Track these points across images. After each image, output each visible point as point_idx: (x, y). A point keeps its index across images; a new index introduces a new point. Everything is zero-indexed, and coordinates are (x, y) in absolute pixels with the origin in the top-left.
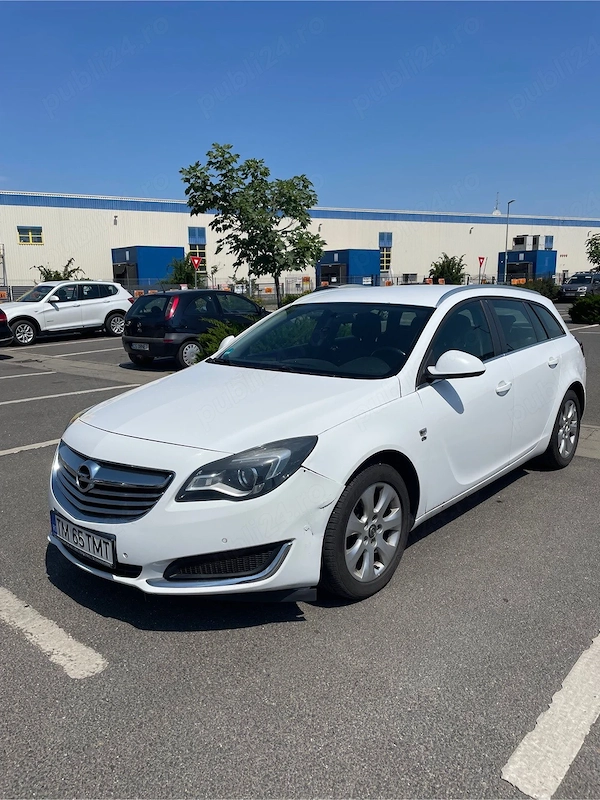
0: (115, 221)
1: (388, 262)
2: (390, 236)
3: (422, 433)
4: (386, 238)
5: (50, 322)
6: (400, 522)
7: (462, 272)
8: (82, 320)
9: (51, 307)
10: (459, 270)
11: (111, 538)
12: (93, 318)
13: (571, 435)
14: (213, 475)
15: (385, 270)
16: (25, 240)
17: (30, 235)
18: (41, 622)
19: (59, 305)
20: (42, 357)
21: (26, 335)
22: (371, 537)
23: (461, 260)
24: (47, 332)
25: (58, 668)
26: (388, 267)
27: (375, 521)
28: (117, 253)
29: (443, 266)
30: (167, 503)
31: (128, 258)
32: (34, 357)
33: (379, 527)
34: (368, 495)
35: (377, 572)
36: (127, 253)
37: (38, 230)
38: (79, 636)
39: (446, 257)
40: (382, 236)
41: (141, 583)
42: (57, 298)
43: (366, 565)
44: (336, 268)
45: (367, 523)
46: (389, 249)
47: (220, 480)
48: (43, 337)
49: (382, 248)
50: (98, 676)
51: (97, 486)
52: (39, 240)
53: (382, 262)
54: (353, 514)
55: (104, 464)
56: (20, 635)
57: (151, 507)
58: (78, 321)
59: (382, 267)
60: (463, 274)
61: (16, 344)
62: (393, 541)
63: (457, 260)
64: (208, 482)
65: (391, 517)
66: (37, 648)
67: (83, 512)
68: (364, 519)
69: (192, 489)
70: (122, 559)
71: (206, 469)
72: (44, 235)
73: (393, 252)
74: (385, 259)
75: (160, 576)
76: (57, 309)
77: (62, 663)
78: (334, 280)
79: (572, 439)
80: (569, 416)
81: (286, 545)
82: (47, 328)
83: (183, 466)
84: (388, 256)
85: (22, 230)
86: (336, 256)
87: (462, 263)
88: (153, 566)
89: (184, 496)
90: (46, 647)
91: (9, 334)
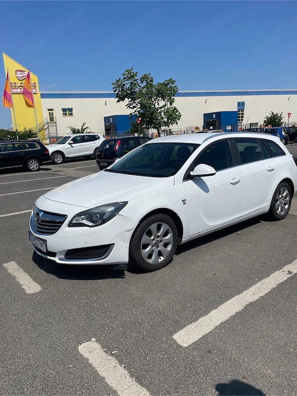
0: (106, 103)
1: (242, 117)
2: (243, 104)
3: (183, 201)
4: (241, 105)
5: (69, 153)
6: (172, 240)
7: (282, 121)
8: (84, 152)
9: (69, 146)
10: (280, 120)
11: (45, 241)
12: (88, 151)
13: (285, 204)
14: (83, 217)
15: (241, 122)
16: (65, 114)
17: (68, 112)
18: (23, 274)
19: (73, 145)
20: (64, 169)
21: (59, 159)
22: (157, 245)
23: (281, 115)
24: (68, 158)
25: (23, 290)
26: (242, 120)
27: (159, 239)
28: (106, 119)
29: (271, 118)
30: (64, 228)
31: (111, 121)
32: (60, 169)
33: (161, 241)
34: (153, 227)
35: (160, 260)
36: (111, 119)
37: (71, 110)
38: (35, 279)
39: (273, 113)
40: (239, 104)
41: (56, 259)
42: (72, 142)
43: (153, 257)
44: (214, 121)
45: (153, 239)
46: (243, 110)
47: (86, 218)
48: (67, 160)
49: (239, 110)
50: (37, 293)
51: (42, 221)
52: (71, 114)
53: (239, 117)
54: (145, 235)
55: (45, 212)
56: (14, 278)
57: (58, 229)
58: (82, 152)
59: (239, 120)
60: (282, 122)
61: (54, 163)
62: (169, 248)
63: (279, 115)
64: (80, 219)
65: (167, 237)
66: (18, 283)
67: (38, 231)
68: (152, 238)
69: (74, 222)
70: (49, 250)
71: (79, 215)
72: (73, 112)
73: (245, 112)
74: (241, 116)
75: (64, 257)
76: (72, 147)
77: (25, 288)
78: (211, 128)
79: (287, 207)
80: (284, 195)
81: (112, 246)
82: (68, 156)
83: (70, 213)
84: (243, 114)
85: (64, 110)
86: (214, 115)
87: (282, 116)
88: (60, 252)
89: (71, 225)
90: (22, 282)
91: (50, 159)
